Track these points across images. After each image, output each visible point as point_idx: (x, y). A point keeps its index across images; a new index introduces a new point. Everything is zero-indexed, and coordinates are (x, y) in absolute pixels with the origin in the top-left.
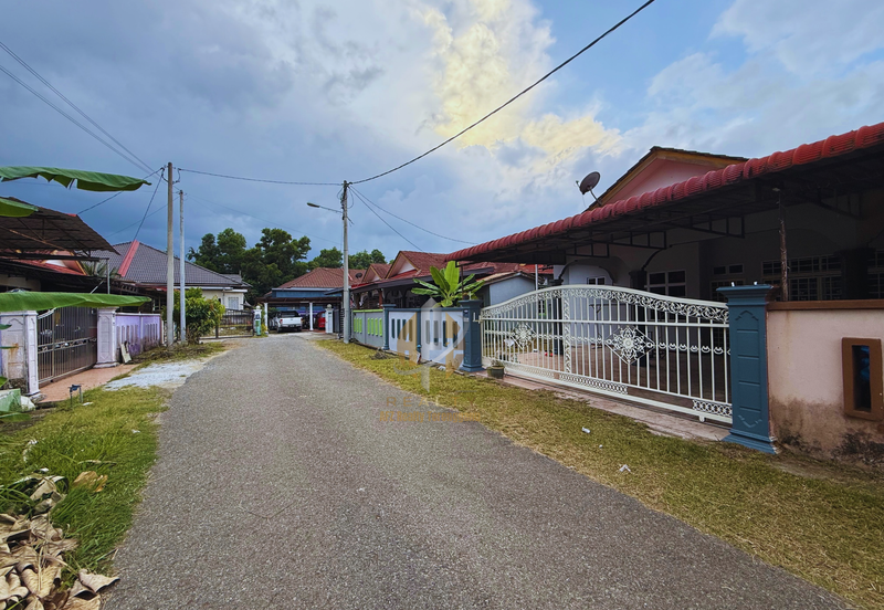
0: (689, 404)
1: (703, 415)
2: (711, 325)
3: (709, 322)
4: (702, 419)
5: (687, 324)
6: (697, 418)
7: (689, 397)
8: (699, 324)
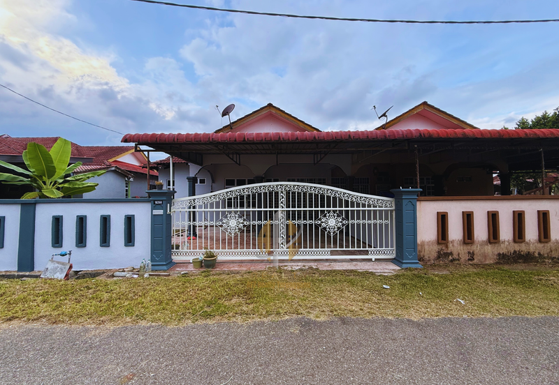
0: (366, 253)
1: (373, 257)
2: (378, 208)
3: (376, 207)
4: (373, 260)
5: (367, 208)
6: (371, 260)
7: (367, 249)
8: (372, 208)
